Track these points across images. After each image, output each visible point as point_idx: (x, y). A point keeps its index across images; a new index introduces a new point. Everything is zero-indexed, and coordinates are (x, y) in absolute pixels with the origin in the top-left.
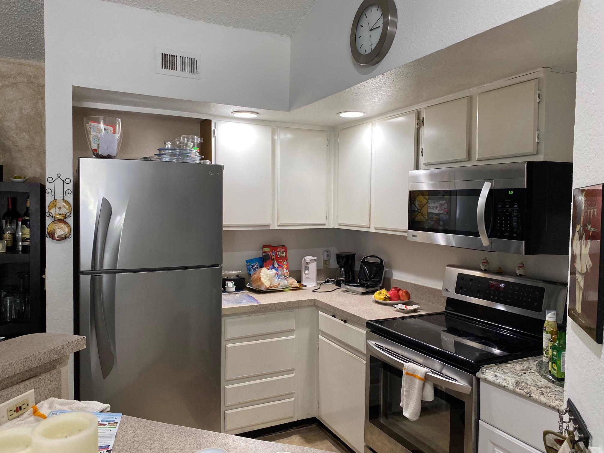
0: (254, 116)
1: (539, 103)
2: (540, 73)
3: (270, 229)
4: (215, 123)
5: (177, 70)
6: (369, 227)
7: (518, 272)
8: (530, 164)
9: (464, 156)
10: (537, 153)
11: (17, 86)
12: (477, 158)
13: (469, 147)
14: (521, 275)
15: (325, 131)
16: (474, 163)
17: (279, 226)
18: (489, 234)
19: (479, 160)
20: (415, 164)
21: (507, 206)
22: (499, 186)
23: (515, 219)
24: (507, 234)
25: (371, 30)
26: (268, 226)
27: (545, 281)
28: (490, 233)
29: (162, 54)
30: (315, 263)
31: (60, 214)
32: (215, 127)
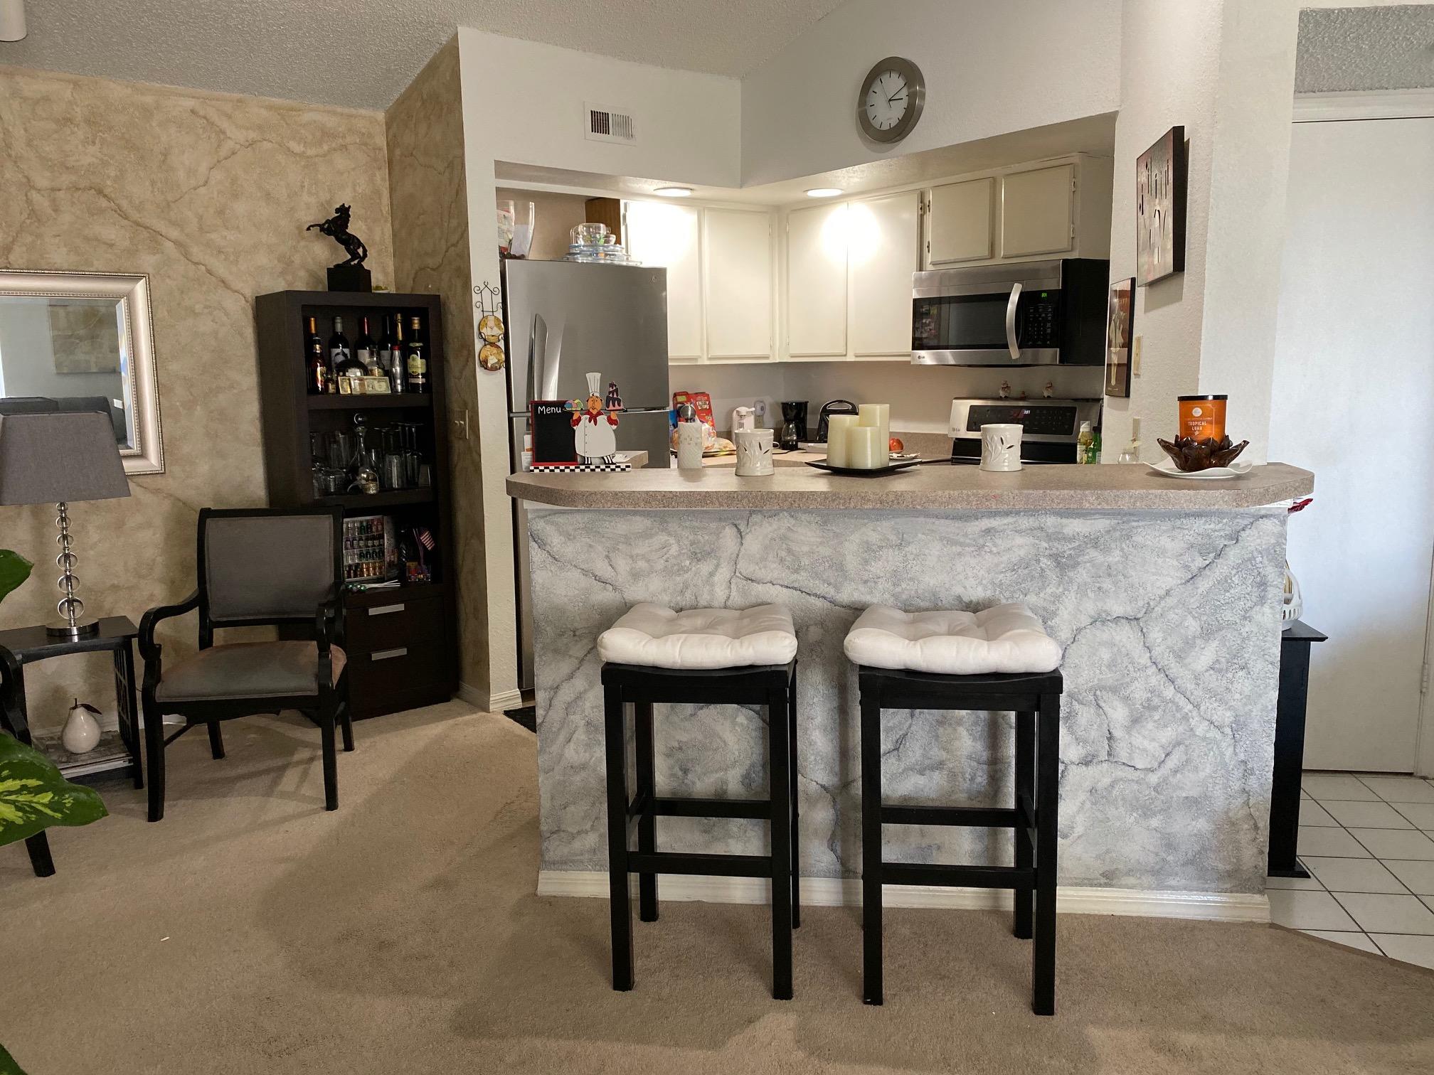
0: (687, 193)
1: (1074, 192)
2: (1076, 158)
3: (699, 364)
4: (626, 204)
5: (609, 134)
6: (846, 355)
7: (1046, 394)
8: (1065, 261)
9: (986, 253)
10: (1072, 250)
11: (347, 150)
12: (1002, 255)
13: (992, 238)
14: (1049, 397)
15: (765, 212)
16: (998, 261)
17: (710, 359)
18: (1019, 341)
19: (1005, 258)
20: (919, 263)
21: (1041, 310)
22: (1032, 288)
23: (1049, 325)
24: (1039, 343)
25: (890, 100)
26: (696, 359)
27: (1076, 400)
28: (1021, 341)
29: (592, 111)
30: (753, 417)
31: (493, 336)
32: (626, 210)
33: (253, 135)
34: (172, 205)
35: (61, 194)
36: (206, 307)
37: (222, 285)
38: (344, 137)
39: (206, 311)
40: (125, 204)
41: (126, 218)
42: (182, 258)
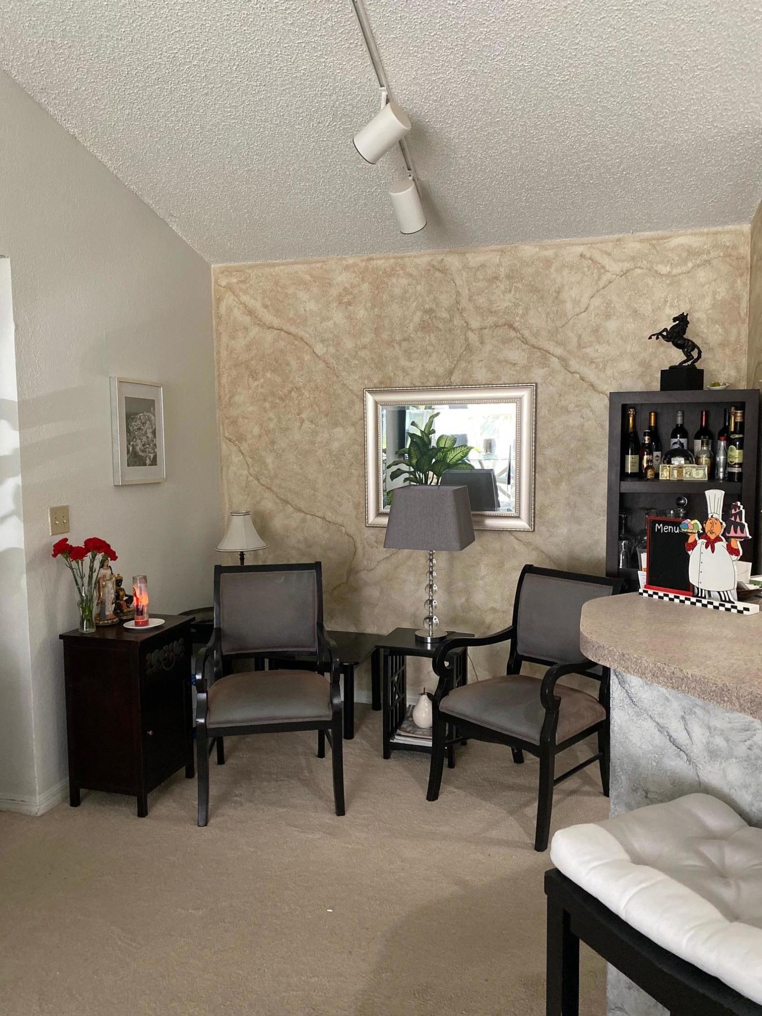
11: (710, 264)
33: (627, 265)
34: (560, 329)
35: (486, 331)
36: (577, 406)
37: (591, 388)
38: (708, 253)
39: (577, 409)
40: (526, 333)
41: (526, 343)
42: (562, 369)
